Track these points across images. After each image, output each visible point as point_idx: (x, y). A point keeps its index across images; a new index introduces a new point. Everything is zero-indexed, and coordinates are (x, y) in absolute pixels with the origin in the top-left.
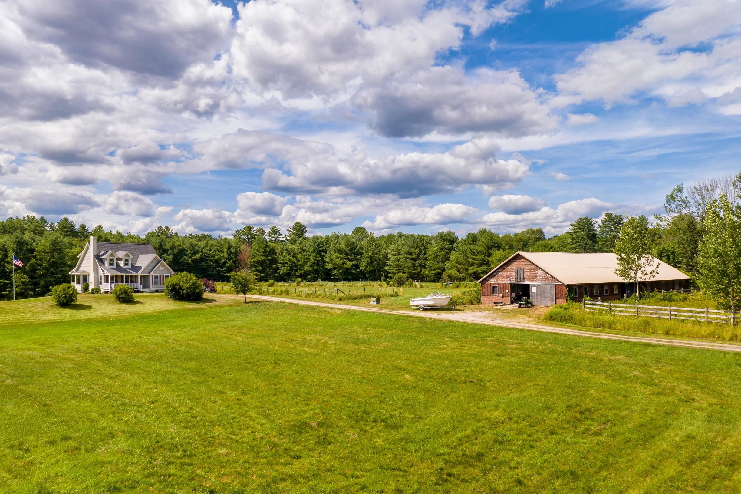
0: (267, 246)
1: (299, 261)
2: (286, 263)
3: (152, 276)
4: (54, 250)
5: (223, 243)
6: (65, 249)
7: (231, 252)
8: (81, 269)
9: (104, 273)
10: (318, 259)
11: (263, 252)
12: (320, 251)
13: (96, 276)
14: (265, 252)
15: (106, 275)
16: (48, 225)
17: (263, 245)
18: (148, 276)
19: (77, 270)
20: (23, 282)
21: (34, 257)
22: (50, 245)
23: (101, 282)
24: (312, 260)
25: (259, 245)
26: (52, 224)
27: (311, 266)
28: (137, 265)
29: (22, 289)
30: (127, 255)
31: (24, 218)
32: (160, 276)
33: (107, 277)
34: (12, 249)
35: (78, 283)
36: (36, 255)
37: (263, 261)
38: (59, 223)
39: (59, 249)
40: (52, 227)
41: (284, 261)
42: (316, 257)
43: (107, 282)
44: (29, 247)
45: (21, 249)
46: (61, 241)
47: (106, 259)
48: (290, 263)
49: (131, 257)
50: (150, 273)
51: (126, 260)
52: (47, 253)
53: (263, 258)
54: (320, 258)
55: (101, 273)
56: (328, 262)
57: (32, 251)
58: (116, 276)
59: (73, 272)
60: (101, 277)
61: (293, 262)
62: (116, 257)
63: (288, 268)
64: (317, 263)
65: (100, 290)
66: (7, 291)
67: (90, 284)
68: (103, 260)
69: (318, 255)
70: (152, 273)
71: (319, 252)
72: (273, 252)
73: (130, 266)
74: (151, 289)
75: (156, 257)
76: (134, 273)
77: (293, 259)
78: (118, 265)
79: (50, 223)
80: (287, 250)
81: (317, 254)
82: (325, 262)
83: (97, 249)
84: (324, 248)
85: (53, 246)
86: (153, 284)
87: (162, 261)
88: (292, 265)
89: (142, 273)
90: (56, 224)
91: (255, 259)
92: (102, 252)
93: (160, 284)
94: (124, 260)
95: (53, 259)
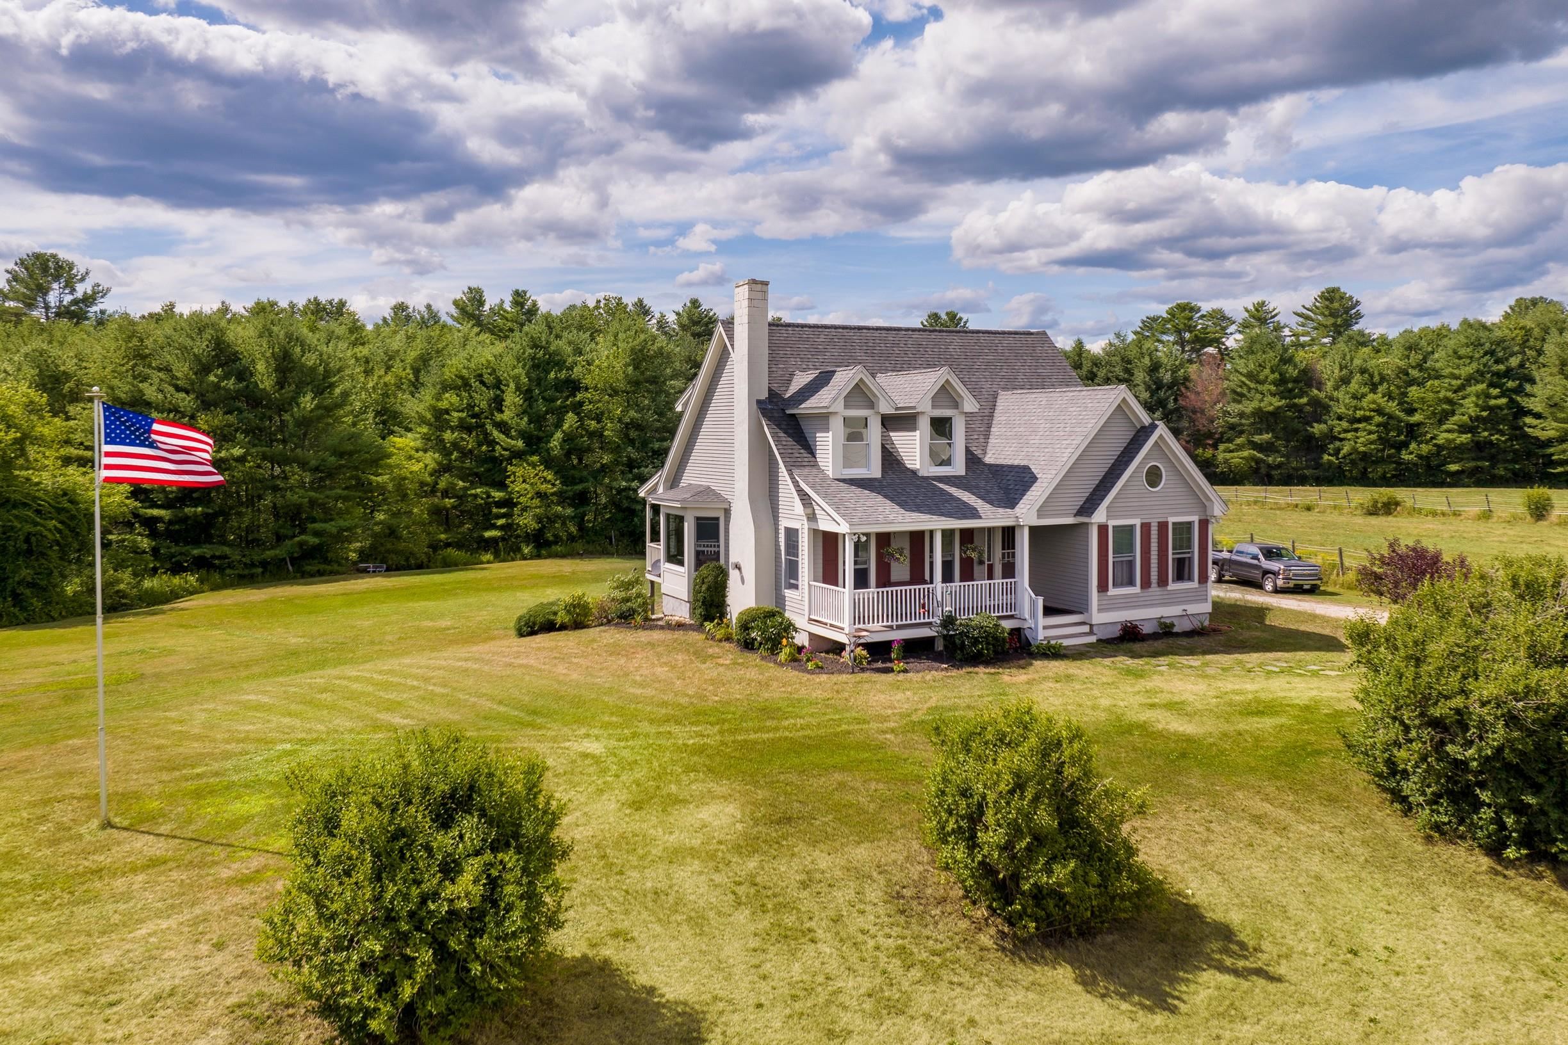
0: (1287, 360)
1: (1411, 411)
2: (1366, 419)
3: (1103, 529)
4: (637, 383)
5: (1133, 353)
6: (672, 378)
7: (1159, 385)
8: (692, 477)
9: (812, 517)
10: (1493, 402)
11: (1274, 383)
12: (1497, 374)
13: (768, 531)
14: (1282, 381)
15: (825, 525)
16: (654, 321)
17: (1271, 357)
18: (1075, 531)
19: (674, 482)
20: (540, 495)
21: (577, 407)
22: (626, 365)
23: (793, 569)
24: (1470, 407)
25: (1260, 357)
26: (663, 316)
27: (1463, 429)
28: (998, 453)
29: (539, 520)
30: (945, 394)
31: (599, 302)
32: (1146, 527)
33: (829, 543)
34: (516, 379)
35: (675, 557)
36: (581, 404)
37: (1276, 414)
38: (678, 314)
39: (654, 380)
40: (662, 324)
41: (1359, 414)
42: (1488, 396)
43: (830, 574)
44: (563, 375)
45: (539, 382)
46: (660, 352)
47: (823, 419)
48: (1378, 419)
49: (970, 405)
50: (1088, 507)
51: (941, 427)
52: (615, 392)
53: (1277, 402)
54: (1503, 401)
55: (792, 514)
56: (1538, 416)
57: (574, 386)
58: (884, 539)
59: (654, 490)
60: (792, 534)
61: (1391, 417)
62: (885, 408)
63: (1374, 437)
64: (1492, 419)
65: (788, 628)
66: (494, 527)
67: (733, 574)
68: (806, 427)
69: (1495, 392)
70: (1100, 516)
71: (1496, 380)
72: (1308, 378)
73: (958, 468)
74: (1097, 617)
75: (1121, 409)
76: (992, 517)
77: (1392, 407)
78: (890, 459)
79: (657, 315)
80: (1363, 371)
81: (1492, 385)
82: (1523, 412)
83: (773, 360)
84: (1514, 362)
85: (636, 368)
86: (1103, 587)
87: (1162, 430)
88: (1385, 425)
89: (1041, 513)
90: (671, 318)
91: (1249, 407)
92: (801, 380)
93: (1146, 584)
94: (924, 424)
95: (632, 413)
